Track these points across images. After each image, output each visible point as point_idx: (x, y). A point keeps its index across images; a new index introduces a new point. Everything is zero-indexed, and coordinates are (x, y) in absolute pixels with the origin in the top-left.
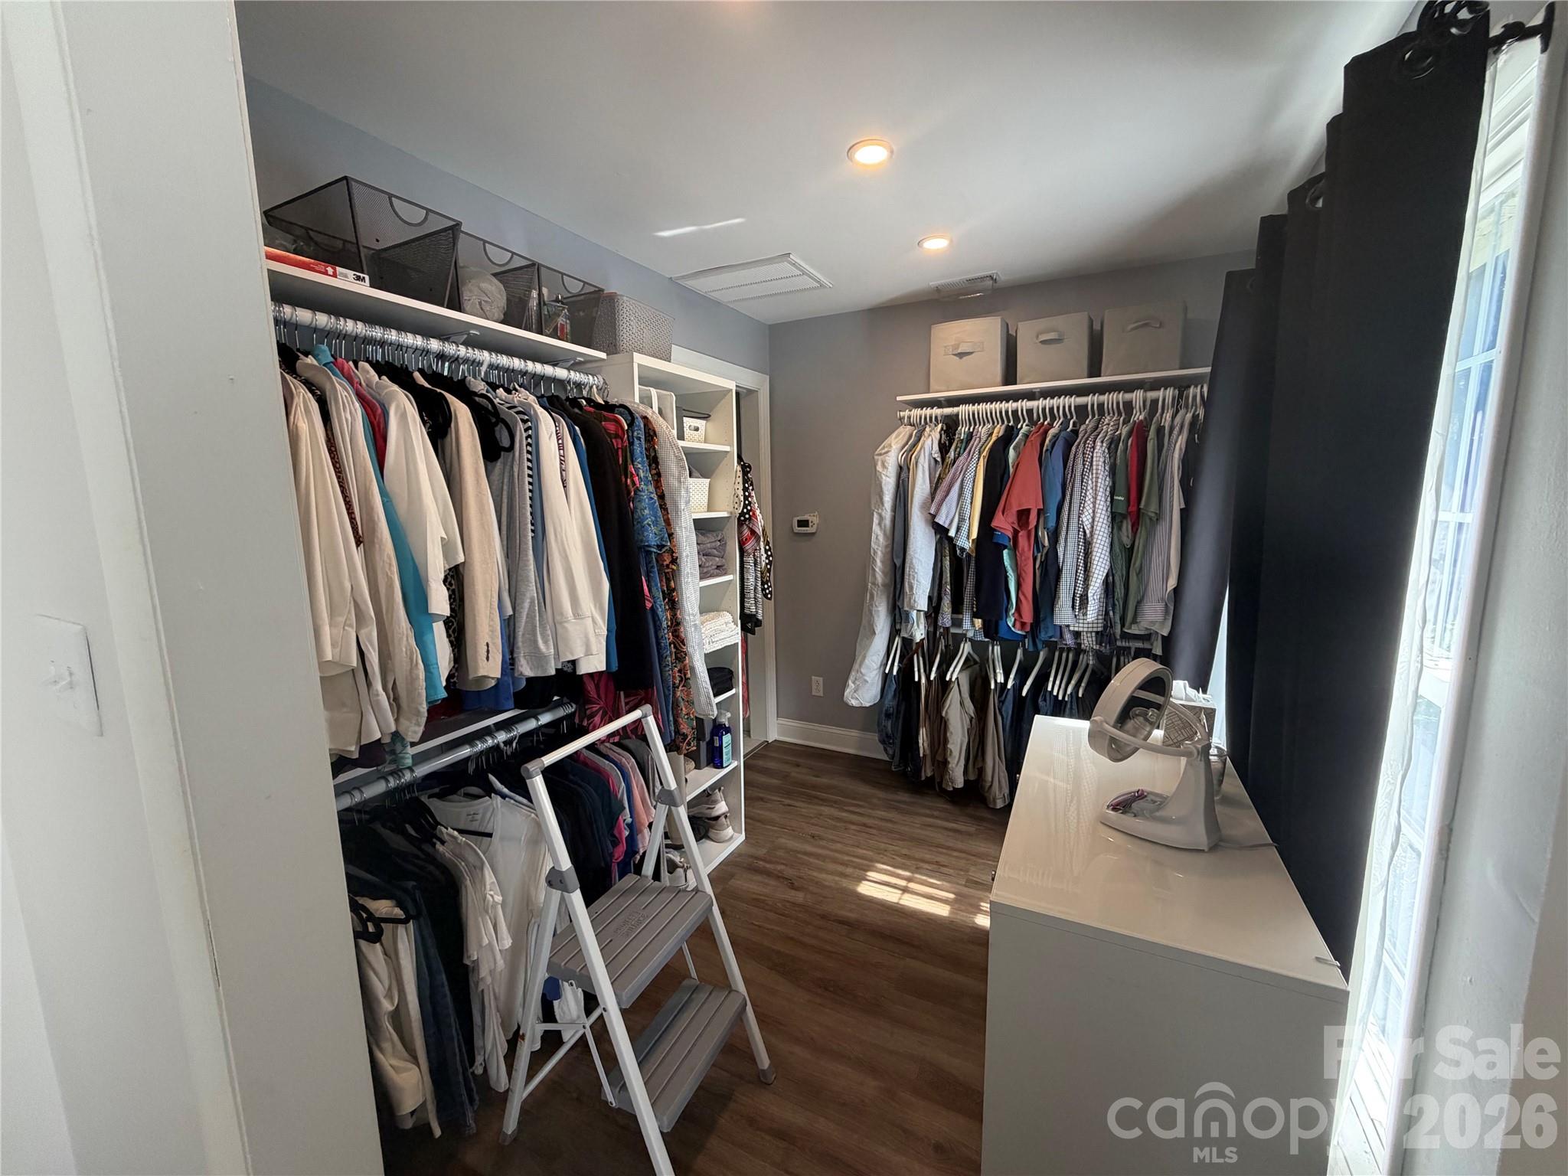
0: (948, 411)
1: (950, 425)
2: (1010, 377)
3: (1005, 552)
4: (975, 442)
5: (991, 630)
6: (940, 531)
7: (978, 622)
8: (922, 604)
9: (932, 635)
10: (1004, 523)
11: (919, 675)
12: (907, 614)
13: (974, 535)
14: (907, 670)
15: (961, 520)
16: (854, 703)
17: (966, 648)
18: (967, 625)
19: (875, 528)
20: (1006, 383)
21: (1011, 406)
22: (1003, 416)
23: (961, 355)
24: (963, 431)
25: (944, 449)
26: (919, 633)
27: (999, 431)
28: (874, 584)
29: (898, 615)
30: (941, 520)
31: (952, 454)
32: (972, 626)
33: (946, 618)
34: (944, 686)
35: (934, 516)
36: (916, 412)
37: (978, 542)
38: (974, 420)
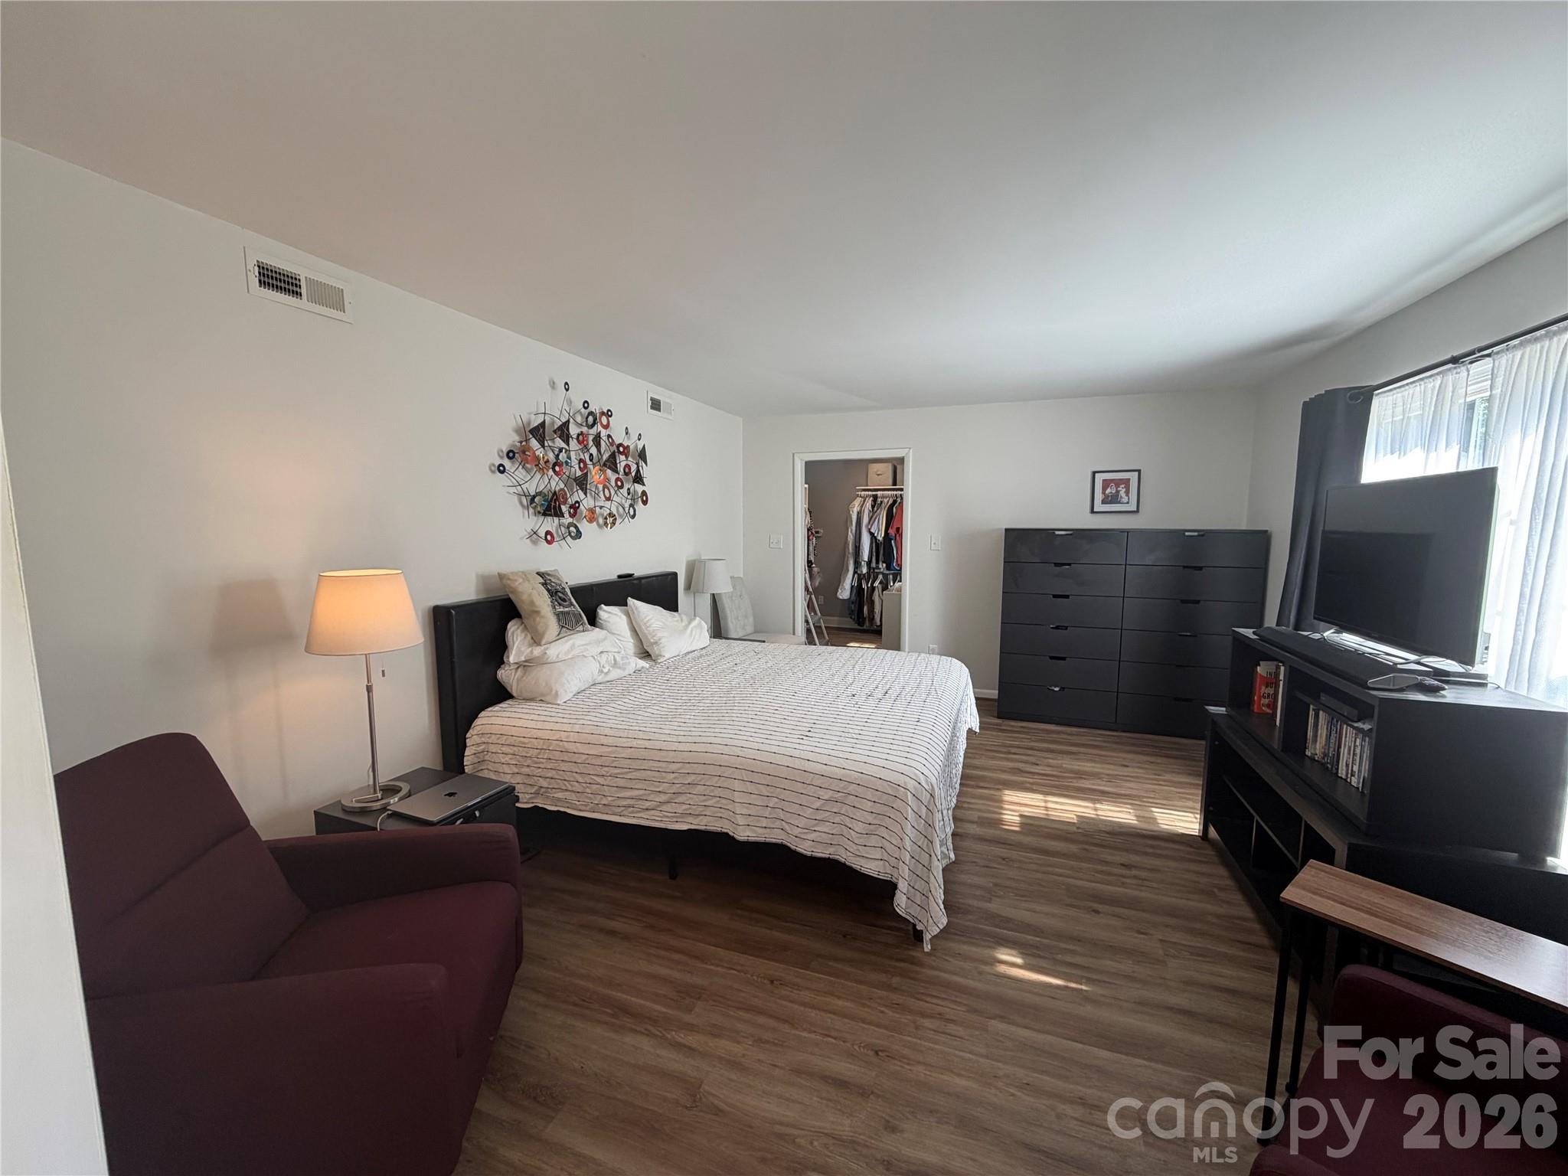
0: (874, 493)
1: (875, 498)
2: (895, 483)
3: (893, 542)
4: (883, 504)
5: (888, 568)
6: (872, 534)
7: (884, 565)
8: (866, 559)
9: (868, 573)
10: (892, 532)
11: (864, 586)
12: (861, 563)
13: (883, 535)
14: (860, 584)
15: (879, 531)
16: (841, 597)
17: (880, 577)
18: (880, 566)
19: (850, 533)
20: (893, 485)
21: (895, 493)
22: (892, 496)
23: (878, 475)
24: (879, 500)
25: (873, 507)
26: (865, 570)
27: (891, 501)
28: (849, 553)
29: (857, 564)
30: (872, 531)
31: (875, 509)
32: (882, 566)
33: (874, 565)
34: (873, 589)
35: (870, 529)
36: (863, 493)
37: (884, 538)
38: (883, 497)
